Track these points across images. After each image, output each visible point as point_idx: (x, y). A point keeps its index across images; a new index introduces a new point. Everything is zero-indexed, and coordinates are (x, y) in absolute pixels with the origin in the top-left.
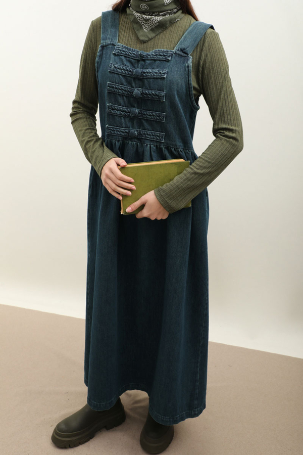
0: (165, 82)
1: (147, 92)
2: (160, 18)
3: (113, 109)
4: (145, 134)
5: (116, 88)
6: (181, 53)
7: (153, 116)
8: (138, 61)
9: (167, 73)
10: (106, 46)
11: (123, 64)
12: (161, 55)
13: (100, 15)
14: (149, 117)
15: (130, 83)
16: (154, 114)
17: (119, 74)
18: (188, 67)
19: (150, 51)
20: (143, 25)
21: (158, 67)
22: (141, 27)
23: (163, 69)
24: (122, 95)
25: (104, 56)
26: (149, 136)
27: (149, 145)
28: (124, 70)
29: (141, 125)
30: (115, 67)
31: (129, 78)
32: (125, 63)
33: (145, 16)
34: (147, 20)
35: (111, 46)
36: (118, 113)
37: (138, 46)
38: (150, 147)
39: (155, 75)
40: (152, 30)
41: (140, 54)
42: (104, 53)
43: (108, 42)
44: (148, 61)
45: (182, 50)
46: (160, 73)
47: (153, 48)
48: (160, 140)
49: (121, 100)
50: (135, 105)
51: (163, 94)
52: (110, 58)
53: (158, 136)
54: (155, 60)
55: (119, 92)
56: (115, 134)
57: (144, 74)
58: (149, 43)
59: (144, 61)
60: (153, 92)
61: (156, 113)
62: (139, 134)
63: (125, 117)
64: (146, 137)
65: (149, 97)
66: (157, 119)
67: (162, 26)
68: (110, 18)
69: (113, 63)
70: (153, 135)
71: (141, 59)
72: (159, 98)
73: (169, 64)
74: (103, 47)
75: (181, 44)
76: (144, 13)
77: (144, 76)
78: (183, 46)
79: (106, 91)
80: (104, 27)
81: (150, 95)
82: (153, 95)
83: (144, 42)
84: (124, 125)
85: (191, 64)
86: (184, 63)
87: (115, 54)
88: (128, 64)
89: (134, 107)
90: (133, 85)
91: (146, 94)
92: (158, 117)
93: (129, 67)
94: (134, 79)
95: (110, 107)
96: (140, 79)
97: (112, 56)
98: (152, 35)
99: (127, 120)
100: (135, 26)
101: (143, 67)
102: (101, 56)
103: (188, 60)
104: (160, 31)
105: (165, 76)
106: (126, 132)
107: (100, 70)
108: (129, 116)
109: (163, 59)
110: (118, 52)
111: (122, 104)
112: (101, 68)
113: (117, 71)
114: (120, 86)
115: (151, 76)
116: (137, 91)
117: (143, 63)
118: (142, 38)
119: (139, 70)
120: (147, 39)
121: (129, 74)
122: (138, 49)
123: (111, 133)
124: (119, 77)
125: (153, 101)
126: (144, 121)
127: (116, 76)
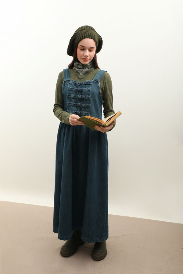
0: (90, 92)
2: (86, 70)
3: (70, 104)
7: (86, 105)
8: (79, 85)
9: (91, 89)
13: (63, 70)
14: (84, 106)
15: (76, 94)
18: (99, 86)
19: (83, 81)
21: (87, 87)
22: (79, 74)
23: (89, 87)
24: (74, 98)
28: (74, 89)
29: (81, 110)
31: (76, 92)
32: (74, 86)
33: (80, 70)
34: (81, 71)
35: (68, 81)
36: (72, 105)
37: (79, 80)
40: (84, 74)
41: (80, 83)
42: (65, 83)
43: (67, 79)
44: (83, 85)
45: (96, 80)
46: (88, 89)
47: (85, 80)
48: (88, 115)
49: (73, 100)
50: (79, 102)
51: (90, 96)
52: (68, 85)
53: (87, 113)
54: (86, 85)
55: (72, 97)
58: (83, 79)
59: (81, 85)
62: (80, 113)
63: (75, 106)
64: (83, 114)
67: (87, 73)
68: (66, 71)
69: (69, 87)
70: (85, 113)
71: (80, 85)
72: (88, 98)
73: (91, 85)
74: (65, 82)
75: (95, 78)
76: (80, 69)
79: (67, 97)
80: (65, 75)
81: (85, 97)
83: (81, 79)
84: (74, 109)
85: (100, 85)
87: (70, 84)
88: (75, 87)
90: (78, 94)
91: (83, 97)
92: (88, 106)
94: (78, 92)
96: (81, 92)
97: (69, 84)
98: (84, 76)
100: (77, 73)
101: (81, 87)
102: (64, 85)
103: (98, 84)
106: (75, 112)
107: (64, 90)
108: (77, 106)
109: (89, 84)
111: (73, 101)
112: (64, 89)
114: (73, 95)
115: (85, 90)
116: (79, 96)
117: (81, 86)
118: (80, 78)
119: (80, 89)
121: (76, 90)
122: (78, 81)
125: (86, 99)
126: (82, 108)
127: (71, 91)
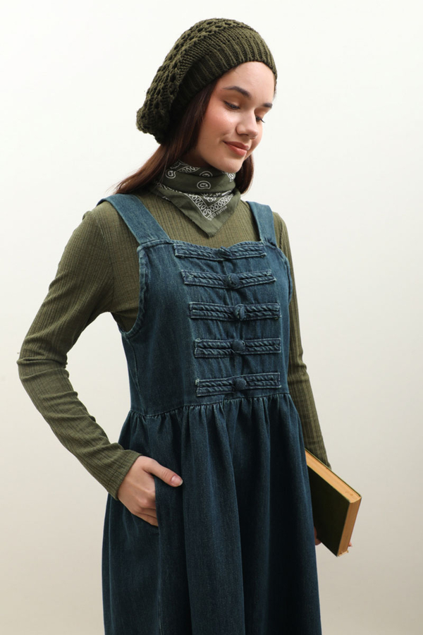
0: (275, 289)
1: (253, 307)
2: (228, 199)
3: (205, 347)
4: (253, 380)
5: (207, 310)
6: (270, 245)
7: (265, 345)
8: (221, 262)
14: (258, 349)
16: (266, 342)
17: (203, 286)
20: (202, 211)
22: (200, 214)
23: (264, 270)
24: (216, 321)
25: (156, 262)
26: (260, 383)
27: (261, 399)
28: (210, 278)
30: (195, 277)
31: (221, 291)
34: (211, 203)
36: (215, 352)
38: (263, 400)
39: (260, 279)
42: (154, 257)
43: (154, 239)
45: (270, 241)
46: (266, 275)
48: (276, 385)
51: (278, 306)
52: (173, 264)
53: (272, 379)
55: (212, 316)
56: (216, 391)
57: (244, 282)
59: (231, 260)
60: (265, 307)
61: (267, 341)
63: (224, 356)
64: (255, 385)
65: (257, 316)
66: (270, 350)
69: (186, 270)
70: (266, 380)
71: (226, 259)
72: (273, 314)
75: (263, 232)
77: (243, 284)
81: (260, 311)
82: (265, 310)
87: (179, 258)
91: (253, 311)
92: (271, 347)
95: (200, 345)
96: (237, 290)
97: (177, 260)
98: (219, 224)
100: (191, 213)
102: (149, 264)
103: (280, 253)
105: (275, 279)
106: (230, 385)
108: (230, 355)
109: (255, 256)
110: (184, 253)
113: (200, 282)
114: (211, 306)
115: (255, 282)
117: (230, 264)
120: (215, 230)
121: (219, 284)
123: (209, 392)
124: (205, 290)
125: (263, 320)
126: (250, 358)
127: (201, 290)
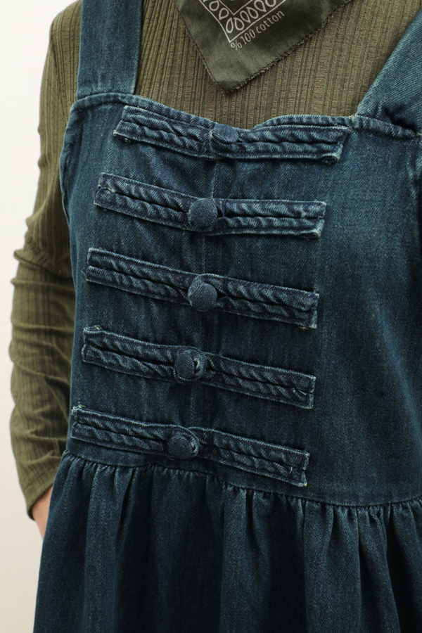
0: (317, 253)
1: (241, 288)
3: (104, 348)
4: (227, 448)
5: (121, 270)
6: (387, 127)
7: (265, 382)
8: (209, 164)
9: (328, 216)
10: (92, 107)
11: (150, 179)
12: (299, 141)
14: (246, 385)
15: (175, 253)
16: (269, 376)
17: (132, 218)
19: (255, 125)
20: (224, 22)
21: (287, 188)
22: (216, 29)
23: (308, 198)
24: (144, 298)
25: (85, 144)
26: (244, 459)
27: (243, 494)
28: (152, 202)
30: (120, 192)
31: (172, 235)
32: (158, 173)
35: (109, 107)
36: (127, 364)
38: (249, 498)
39: (276, 222)
41: (216, 140)
42: (86, 132)
43: (101, 90)
44: (247, 168)
45: (392, 113)
46: (297, 215)
47: (268, 109)
48: (290, 477)
49: (138, 316)
50: (196, 337)
51: (309, 299)
52: (102, 155)
53: (281, 462)
54: (275, 163)
55: (131, 286)
56: (111, 442)
57: (231, 221)
58: (253, 91)
59: (231, 163)
60: (269, 293)
61: (275, 373)
62: (208, 446)
63: (153, 378)
64: (232, 459)
65: (249, 309)
66: (280, 395)
67: (297, 23)
69: (111, 175)
70: (260, 457)
71: (220, 158)
72: (292, 316)
73: (332, 174)
74: (82, 111)
75: (385, 87)
77: (229, 228)
78: (397, 98)
79: (84, 281)
81: (254, 301)
82: (268, 301)
84: (146, 410)
86: (399, 165)
87: (119, 140)
88: (167, 177)
89: (190, 343)
90: (189, 258)
91: (240, 297)
92: (283, 390)
93: (174, 192)
94: (193, 237)
95: (94, 340)
96: (215, 239)
97: (110, 146)
98: (258, 61)
99: (161, 391)
100: (194, 29)
101: (225, 192)
104: (293, 41)
105: (317, 231)
106: (157, 439)
107: (72, 198)
108: (168, 377)
109: (309, 156)
110: (133, 132)
111: (144, 329)
112: (75, 189)
113: (126, 206)
114: (137, 265)
115: (259, 227)
116: (200, 286)
117: (225, 170)
118: (220, 76)
119: (210, 204)
120: (239, 78)
121: (169, 218)
122: (204, 120)
123: (95, 438)
124: (133, 228)
125: (265, 325)
126: (225, 399)
127: (121, 224)
